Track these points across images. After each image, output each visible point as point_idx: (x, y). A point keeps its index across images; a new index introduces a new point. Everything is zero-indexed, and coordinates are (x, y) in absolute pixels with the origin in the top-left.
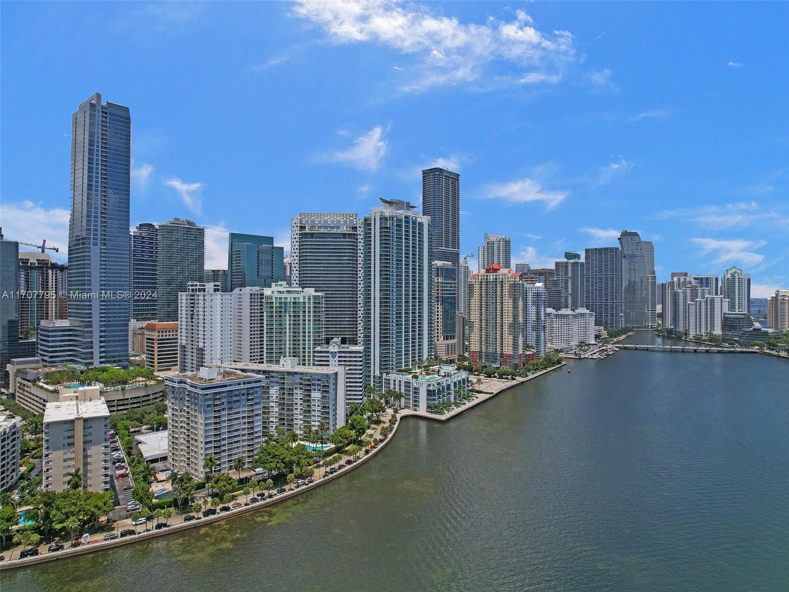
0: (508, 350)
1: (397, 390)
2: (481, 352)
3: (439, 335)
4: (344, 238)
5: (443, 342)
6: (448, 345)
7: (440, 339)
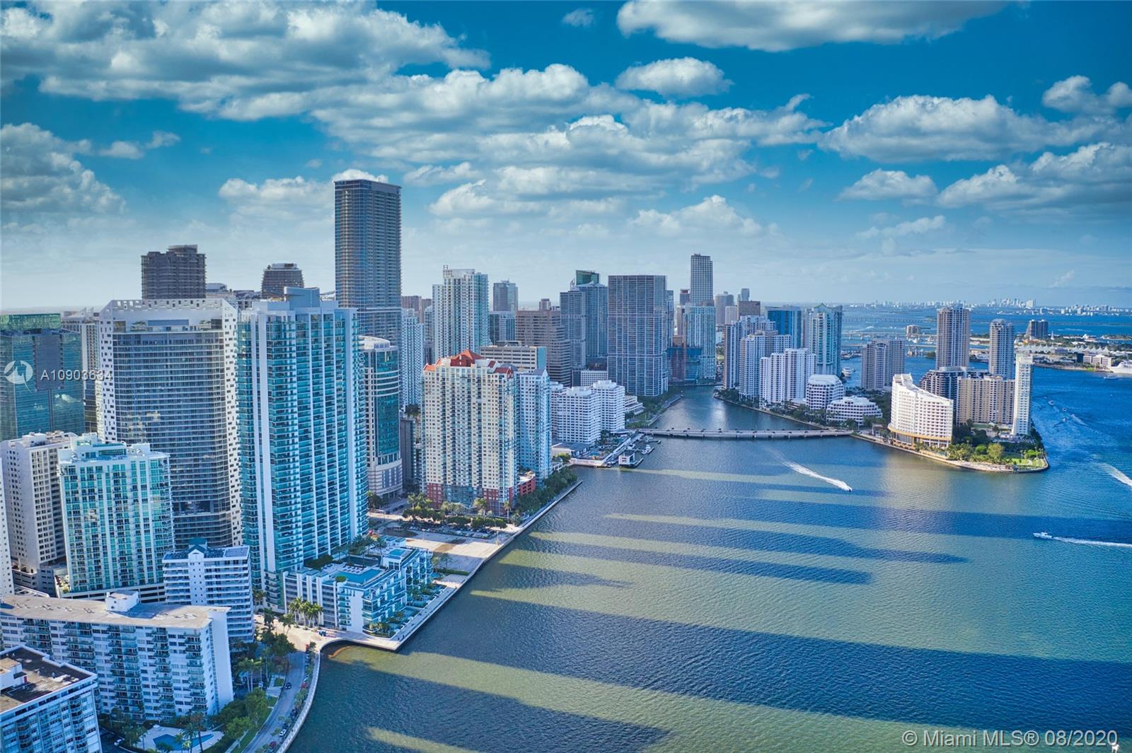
0: (491, 483)
1: (310, 599)
2: (444, 485)
3: (372, 457)
4: (198, 341)
5: (378, 468)
6: (387, 471)
7: (373, 463)
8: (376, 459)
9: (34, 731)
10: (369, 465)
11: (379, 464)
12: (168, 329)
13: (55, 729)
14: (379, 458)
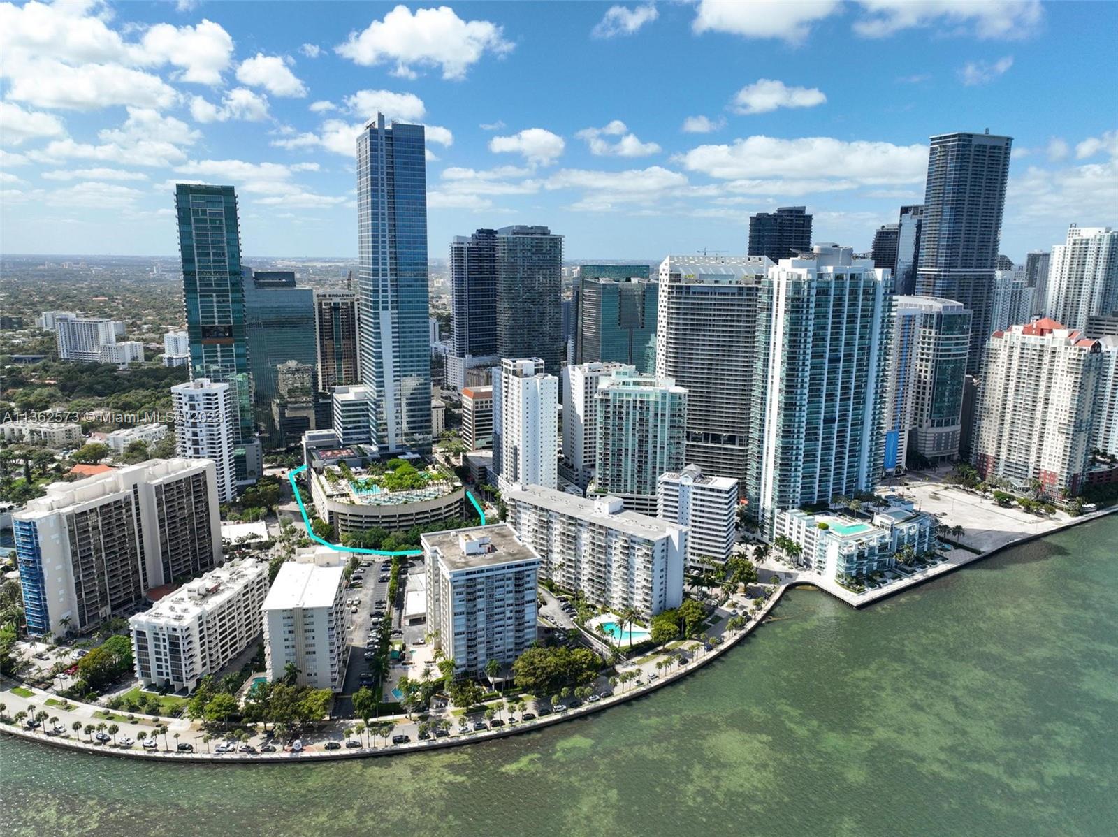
0: (1050, 465)
1: (794, 539)
3: (925, 418)
4: (739, 294)
5: (931, 430)
6: (940, 435)
7: (925, 425)
8: (930, 421)
9: (480, 590)
10: (920, 426)
11: (933, 426)
12: (716, 282)
13: (499, 593)
14: (933, 421)
